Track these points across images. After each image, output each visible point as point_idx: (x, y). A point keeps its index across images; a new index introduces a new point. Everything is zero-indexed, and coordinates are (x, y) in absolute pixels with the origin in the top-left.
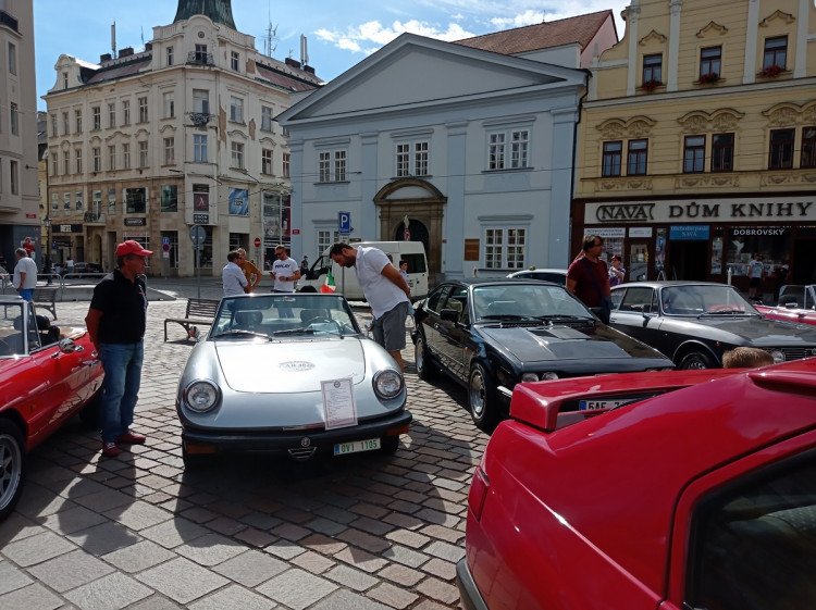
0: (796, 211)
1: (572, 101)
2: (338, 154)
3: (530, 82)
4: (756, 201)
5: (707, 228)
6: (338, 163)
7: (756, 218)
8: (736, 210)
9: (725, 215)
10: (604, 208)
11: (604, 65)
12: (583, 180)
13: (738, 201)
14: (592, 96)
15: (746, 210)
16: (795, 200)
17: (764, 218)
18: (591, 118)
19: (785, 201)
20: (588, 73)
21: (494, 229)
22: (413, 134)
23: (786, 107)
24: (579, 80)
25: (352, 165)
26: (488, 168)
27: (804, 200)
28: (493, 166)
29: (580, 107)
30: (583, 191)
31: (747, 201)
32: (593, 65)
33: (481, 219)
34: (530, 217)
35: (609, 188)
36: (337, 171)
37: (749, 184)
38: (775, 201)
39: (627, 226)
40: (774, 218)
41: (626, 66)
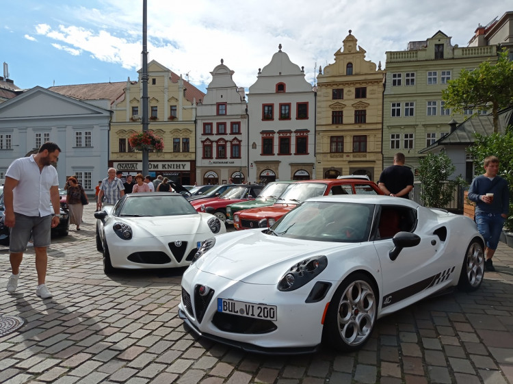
0: (181, 167)
1: (106, 121)
2: (7, 136)
3: (90, 112)
4: (170, 163)
5: (154, 173)
6: (7, 140)
7: (170, 169)
8: (164, 166)
9: (160, 168)
10: (120, 164)
11: (118, 109)
12: (112, 153)
13: (164, 163)
14: (114, 120)
15: (167, 166)
16: (181, 163)
17: (172, 169)
18: (114, 129)
19: (178, 163)
20: (111, 112)
21: (79, 172)
22: (42, 129)
23: (177, 130)
24: (108, 114)
25: (14, 142)
26: (75, 146)
27: (184, 163)
28: (77, 145)
29: (110, 125)
30: (113, 157)
31: (167, 163)
32: (114, 108)
33: (73, 168)
34: (93, 167)
35: (122, 156)
36: (7, 144)
37: (168, 157)
38: (175, 163)
39: (129, 172)
40: (175, 170)
41: (126, 110)
